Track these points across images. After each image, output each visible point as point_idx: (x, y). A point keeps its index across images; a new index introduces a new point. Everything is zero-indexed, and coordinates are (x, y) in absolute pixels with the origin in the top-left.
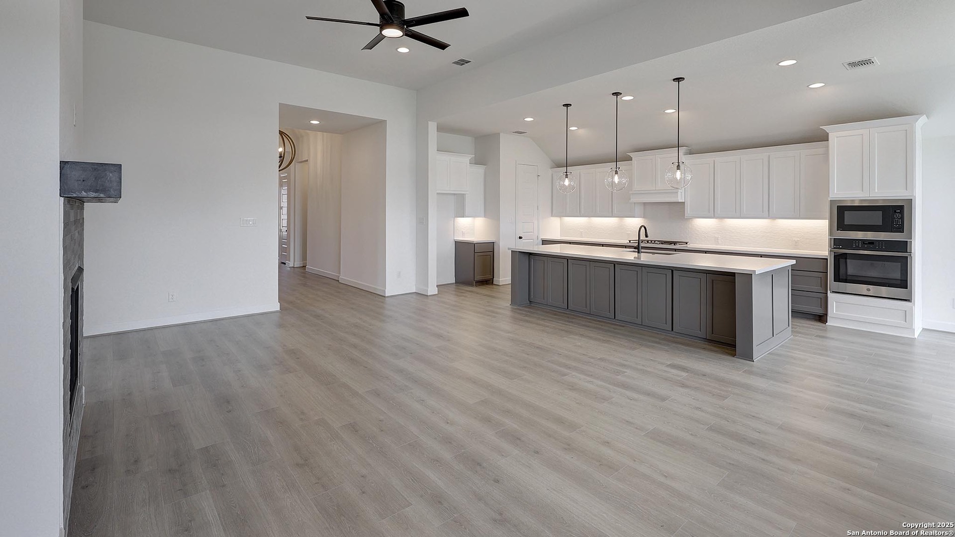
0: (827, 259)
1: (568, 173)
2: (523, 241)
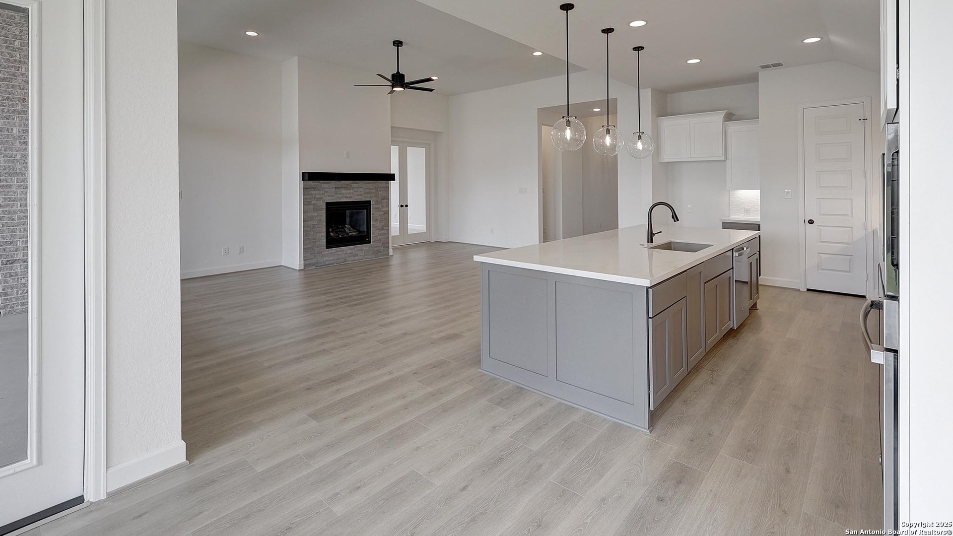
2: (822, 227)
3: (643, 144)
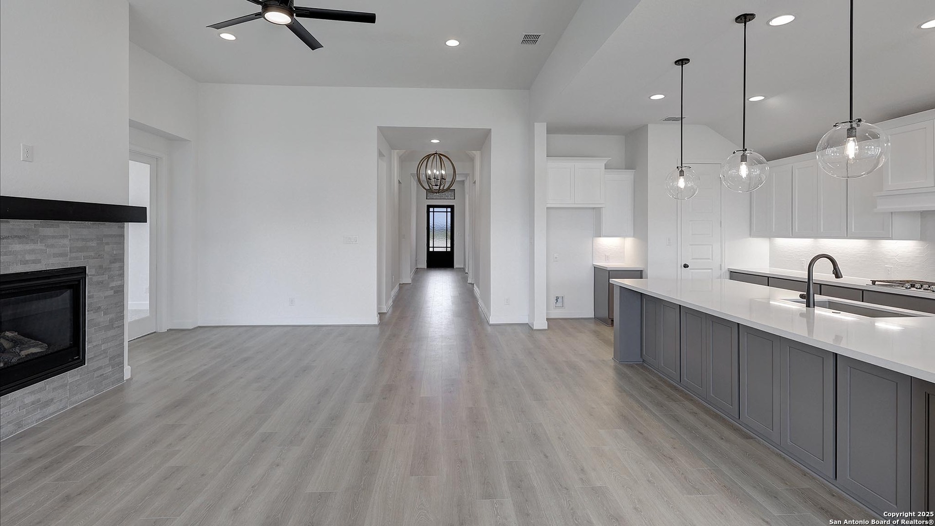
2: (692, 270)
3: (685, 181)
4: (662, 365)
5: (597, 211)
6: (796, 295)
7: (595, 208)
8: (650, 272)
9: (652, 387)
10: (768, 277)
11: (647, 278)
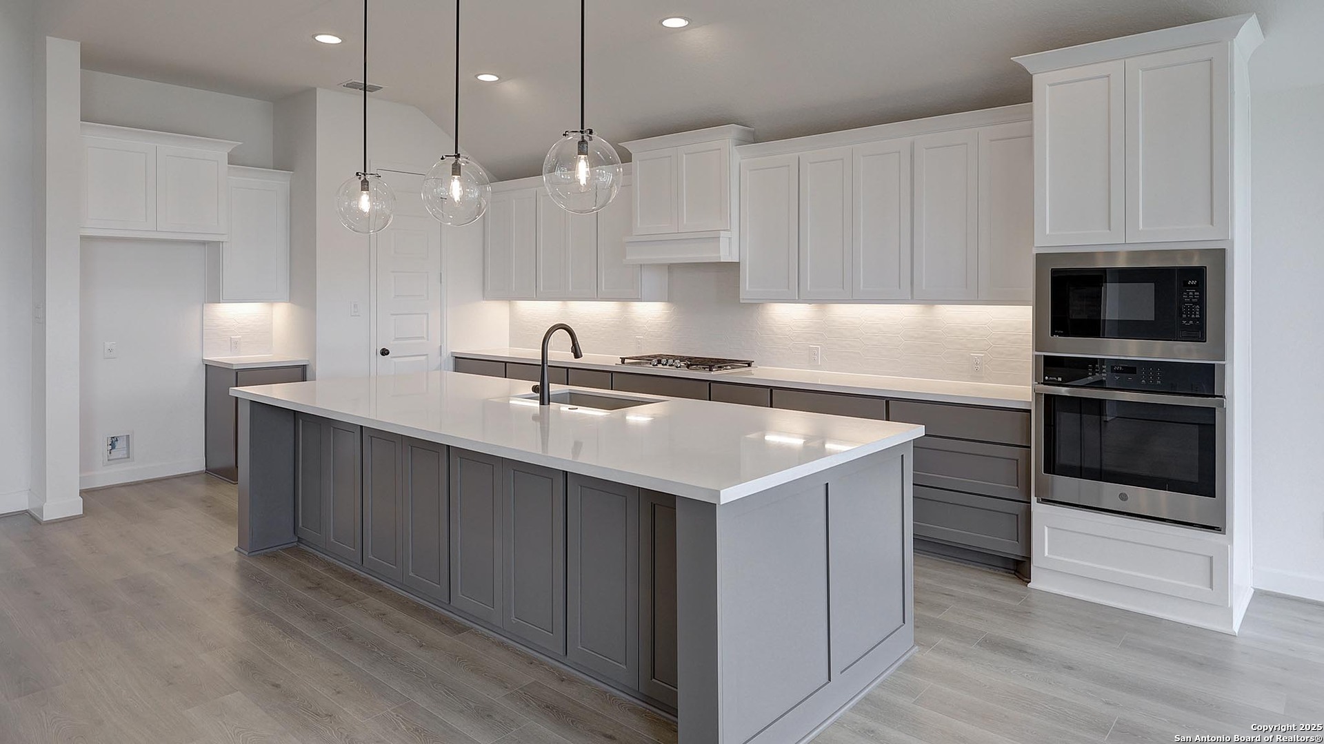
0: (1029, 411)
1: (368, 177)
2: (394, 359)
3: (371, 201)
4: (332, 540)
5: (212, 249)
6: (526, 387)
7: (209, 242)
8: (320, 368)
9: (310, 588)
10: (506, 363)
11: (315, 380)
